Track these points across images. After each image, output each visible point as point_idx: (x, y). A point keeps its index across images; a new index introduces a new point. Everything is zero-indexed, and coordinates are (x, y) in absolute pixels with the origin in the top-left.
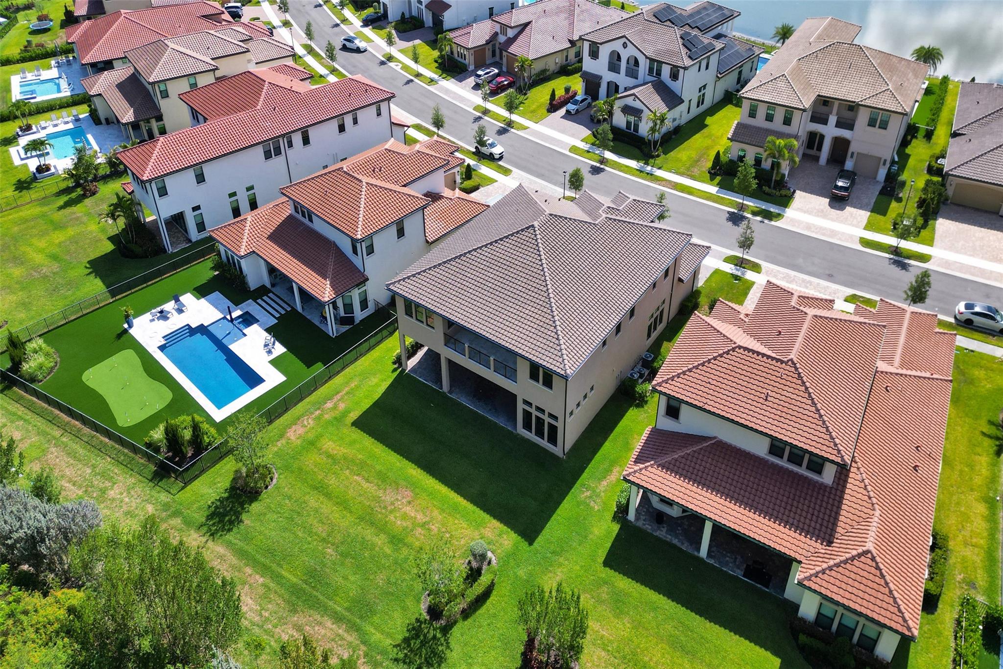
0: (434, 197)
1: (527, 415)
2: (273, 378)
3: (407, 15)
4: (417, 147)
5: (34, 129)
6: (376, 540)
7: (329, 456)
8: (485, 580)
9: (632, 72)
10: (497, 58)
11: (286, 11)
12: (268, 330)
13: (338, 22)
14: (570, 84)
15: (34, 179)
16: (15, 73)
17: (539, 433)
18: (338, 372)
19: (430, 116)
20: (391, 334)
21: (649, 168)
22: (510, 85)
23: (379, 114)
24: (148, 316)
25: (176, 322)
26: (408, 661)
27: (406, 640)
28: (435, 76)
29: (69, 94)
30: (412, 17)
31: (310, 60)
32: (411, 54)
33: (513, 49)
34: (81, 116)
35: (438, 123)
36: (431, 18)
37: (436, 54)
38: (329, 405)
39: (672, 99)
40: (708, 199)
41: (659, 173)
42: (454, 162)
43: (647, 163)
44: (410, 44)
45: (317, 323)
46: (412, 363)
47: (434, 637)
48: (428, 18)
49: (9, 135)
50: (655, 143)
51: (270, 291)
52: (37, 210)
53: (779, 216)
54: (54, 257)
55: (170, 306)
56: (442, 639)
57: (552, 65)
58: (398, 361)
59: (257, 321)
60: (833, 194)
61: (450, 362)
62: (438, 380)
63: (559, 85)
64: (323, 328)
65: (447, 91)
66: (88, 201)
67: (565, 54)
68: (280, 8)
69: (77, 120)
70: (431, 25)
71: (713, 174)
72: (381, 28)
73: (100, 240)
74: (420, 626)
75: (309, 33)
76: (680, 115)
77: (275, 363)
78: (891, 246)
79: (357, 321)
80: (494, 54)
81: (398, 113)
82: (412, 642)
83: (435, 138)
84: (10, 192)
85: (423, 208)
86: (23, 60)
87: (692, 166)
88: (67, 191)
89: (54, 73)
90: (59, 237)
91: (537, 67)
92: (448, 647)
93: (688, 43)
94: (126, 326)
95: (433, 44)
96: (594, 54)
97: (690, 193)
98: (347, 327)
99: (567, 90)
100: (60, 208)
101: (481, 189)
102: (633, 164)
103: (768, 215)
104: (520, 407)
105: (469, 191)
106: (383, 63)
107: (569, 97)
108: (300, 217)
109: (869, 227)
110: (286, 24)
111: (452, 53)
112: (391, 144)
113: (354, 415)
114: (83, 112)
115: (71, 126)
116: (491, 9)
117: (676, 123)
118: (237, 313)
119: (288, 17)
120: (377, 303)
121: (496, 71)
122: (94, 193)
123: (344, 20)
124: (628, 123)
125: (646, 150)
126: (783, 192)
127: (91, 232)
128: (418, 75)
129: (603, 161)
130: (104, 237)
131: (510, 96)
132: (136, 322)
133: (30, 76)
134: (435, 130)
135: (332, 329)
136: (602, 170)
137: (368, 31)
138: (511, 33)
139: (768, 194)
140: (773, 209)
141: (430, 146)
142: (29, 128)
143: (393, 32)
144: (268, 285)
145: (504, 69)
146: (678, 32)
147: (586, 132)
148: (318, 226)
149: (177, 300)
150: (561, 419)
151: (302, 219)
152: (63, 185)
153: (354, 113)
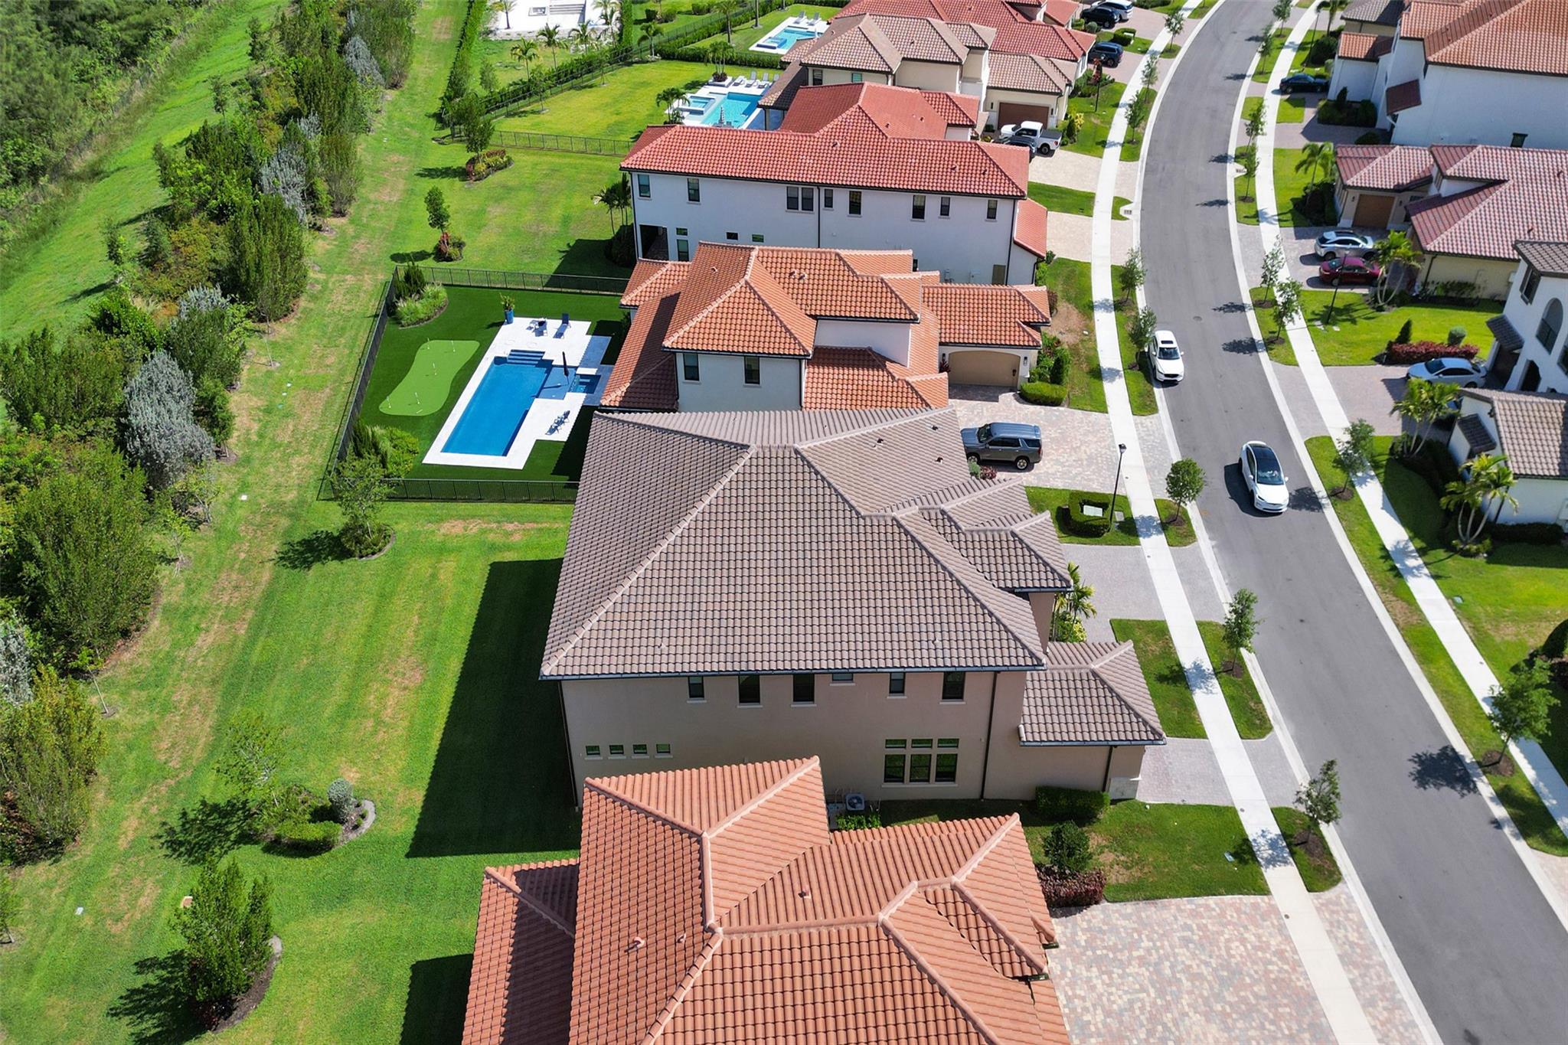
2: (517, 457)
3: (1354, 97)
5: (722, 83)
6: (336, 692)
7: (434, 575)
13: (1250, 73)
21: (1413, 562)
23: (991, 217)
24: (529, 322)
26: (187, 826)
27: (215, 808)
28: (1269, 211)
33: (1426, 218)
38: (510, 526)
41: (1420, 584)
43: (1424, 553)
47: (229, 833)
56: (229, 843)
57: (1495, 282)
65: (1253, 242)
72: (1299, 104)
74: (239, 809)
77: (539, 445)
82: (216, 815)
84: (627, 137)
87: (1513, 616)
92: (219, 856)
94: (507, 319)
96: (1529, 291)
99: (1451, 338)
101: (1060, 409)
103: (1533, 823)
106: (1220, 159)
107: (1438, 353)
110: (1169, 51)
113: (507, 557)
121: (1369, 246)
123: (1262, 74)
129: (1343, 493)
132: (517, 321)
136: (1316, 508)
137: (1273, 102)
142: (724, 79)
143: (1309, 119)
149: (567, 322)
153: (946, 198)
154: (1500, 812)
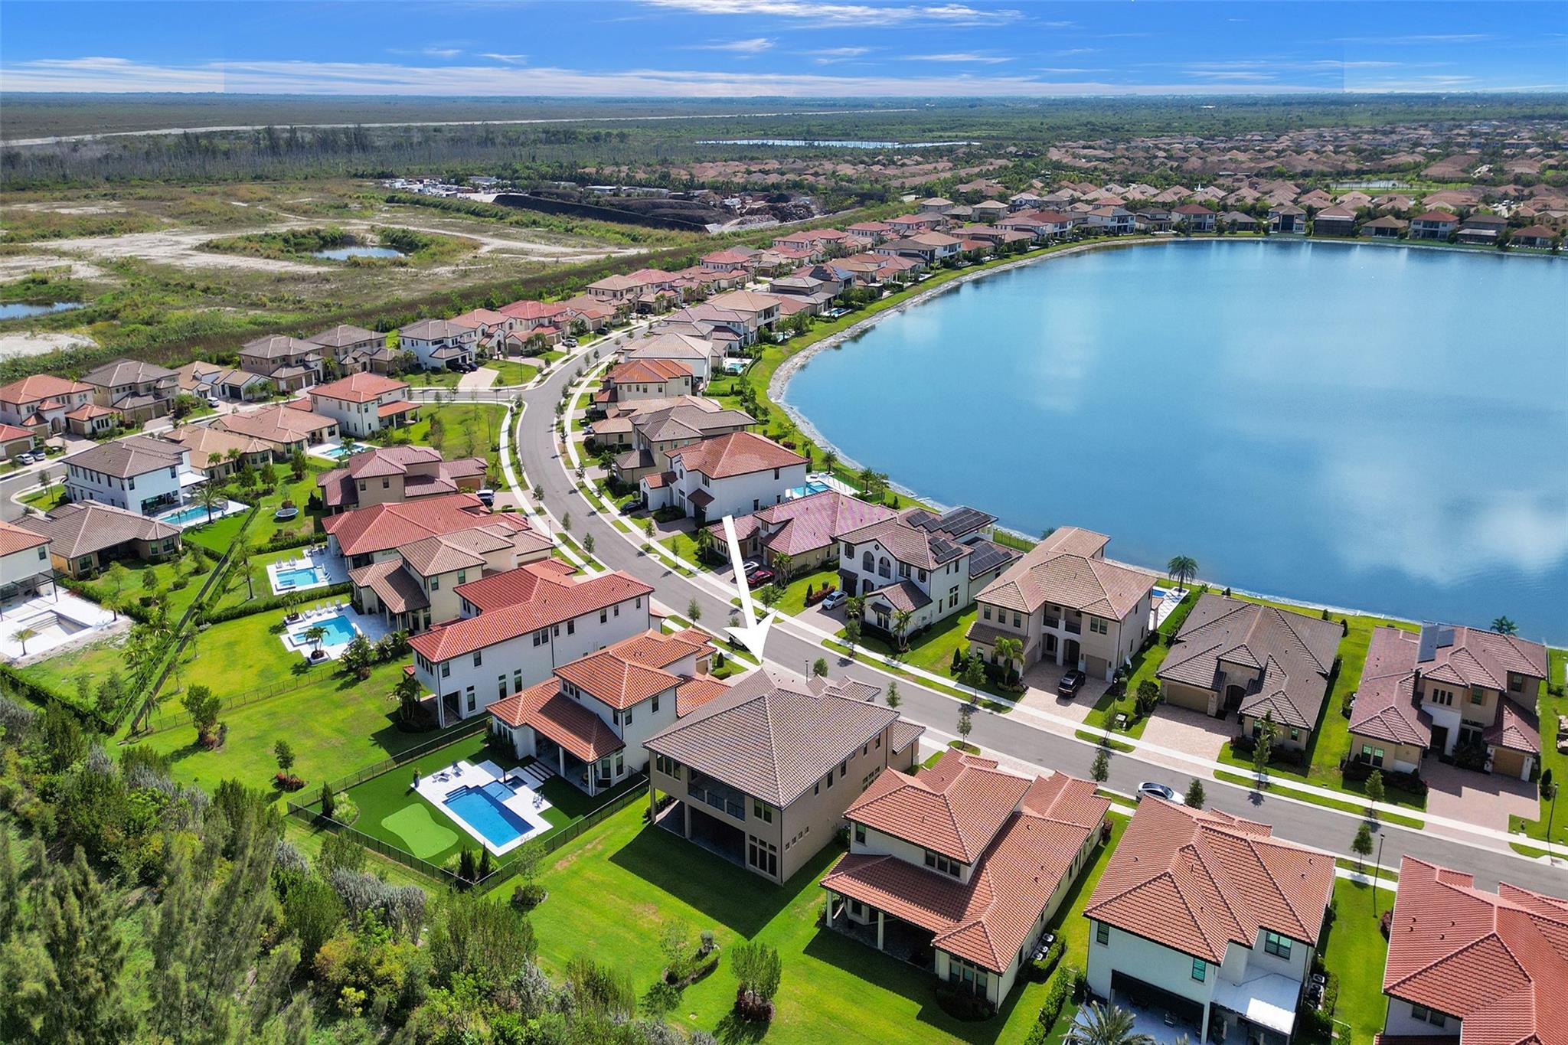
0: (687, 679)
1: (753, 849)
2: (542, 826)
3: (668, 505)
4: (673, 636)
5: (301, 618)
6: (627, 935)
7: (590, 881)
8: (711, 957)
9: (885, 572)
10: (759, 552)
11: (540, 499)
12: (536, 790)
13: (595, 510)
14: (827, 580)
15: (309, 663)
16: (271, 562)
17: (763, 867)
18: (597, 823)
19: (687, 607)
20: (643, 794)
21: (896, 662)
22: (769, 580)
23: (638, 607)
24: (430, 778)
25: (455, 783)
27: (651, 994)
28: (695, 569)
29: (326, 584)
30: (673, 507)
31: (565, 550)
32: (671, 546)
33: (773, 545)
34: (343, 606)
35: (694, 615)
36: (693, 509)
37: (696, 545)
38: (589, 846)
39: (921, 599)
40: (945, 692)
41: (904, 667)
42: (705, 650)
43: (894, 658)
44: (670, 534)
45: (577, 785)
46: (659, 817)
47: (671, 993)
48: (690, 509)
49: (278, 623)
50: (903, 639)
51: (535, 760)
52: (317, 692)
53: (1007, 709)
54: (339, 731)
55: (449, 770)
56: (677, 995)
57: (813, 561)
58: (649, 815)
59: (525, 783)
60: (1060, 691)
61: (693, 810)
62: (682, 830)
63: (817, 581)
64: (583, 789)
65: (705, 583)
66: (361, 684)
67: (826, 550)
68: (535, 496)
69: (340, 610)
70: (693, 515)
71: (954, 671)
72: (640, 517)
73: (378, 717)
74: (660, 986)
75: (566, 524)
76: (931, 613)
77: (544, 815)
78: (1101, 738)
79: (613, 785)
80: (755, 548)
81: (656, 605)
82: (654, 996)
83: (691, 628)
84: (288, 676)
85: (677, 686)
86: (274, 549)
87: (936, 662)
88: (340, 674)
89: (308, 563)
90: (341, 714)
91: (796, 564)
92: (681, 999)
93: (936, 547)
94: (413, 785)
95: (694, 535)
96: (850, 553)
97: (930, 686)
98: (604, 789)
99: (825, 586)
100: (338, 689)
101: (732, 676)
102: (880, 658)
103: (998, 708)
104: (748, 842)
105: (722, 678)
106: (641, 554)
107: (827, 592)
108: (567, 694)
109: (1088, 721)
110: (540, 511)
111: (713, 546)
112: (649, 633)
113: (612, 853)
114: (344, 601)
115: (334, 615)
116: (756, 501)
117: (927, 622)
118: (509, 777)
119: (542, 504)
120: (631, 769)
121: (756, 565)
122: (366, 677)
123: (601, 508)
124: (879, 620)
125: (894, 645)
126: (1015, 688)
127: (369, 711)
128: (677, 567)
129: (852, 654)
130: (382, 715)
131: (766, 590)
132: (422, 782)
133: (285, 566)
134: (691, 621)
135: (591, 789)
136: (851, 662)
137: (626, 520)
138: (772, 529)
139: (1002, 690)
140: (1004, 702)
141: (685, 636)
142: (296, 616)
143: (654, 523)
144: (534, 755)
145: (765, 563)
146: (927, 537)
147: (840, 627)
148: (585, 701)
149: (455, 766)
150: (778, 849)
151: (570, 696)
152: (337, 670)
153: (616, 605)
154: (989, 710)
